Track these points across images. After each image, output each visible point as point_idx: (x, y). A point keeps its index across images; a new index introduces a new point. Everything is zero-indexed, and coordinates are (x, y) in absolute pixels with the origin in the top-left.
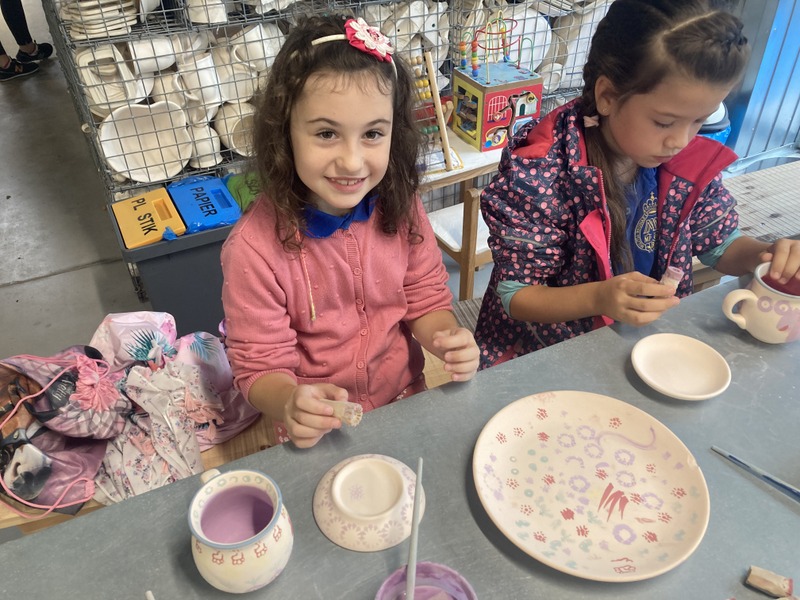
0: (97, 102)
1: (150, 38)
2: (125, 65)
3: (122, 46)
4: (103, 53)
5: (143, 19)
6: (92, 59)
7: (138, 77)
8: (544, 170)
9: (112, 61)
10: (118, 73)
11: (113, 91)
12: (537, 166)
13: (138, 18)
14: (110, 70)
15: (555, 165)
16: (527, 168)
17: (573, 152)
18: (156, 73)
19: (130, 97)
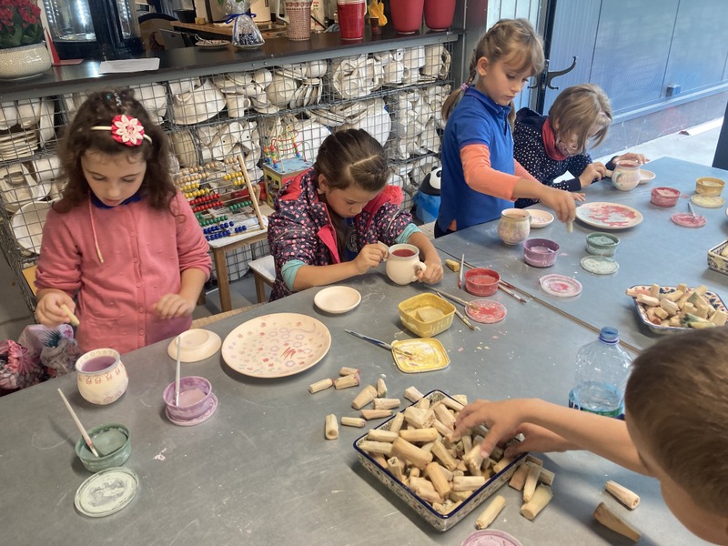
0: (10, 202)
1: (48, 158)
2: (30, 176)
3: (28, 163)
4: (15, 169)
5: (42, 146)
6: (6, 174)
7: (39, 183)
8: (297, 206)
9: (21, 173)
10: (25, 182)
11: (21, 194)
12: (293, 204)
13: (39, 145)
14: (19, 180)
15: (303, 203)
16: (288, 206)
17: (312, 196)
18: (52, 180)
19: (34, 196)
